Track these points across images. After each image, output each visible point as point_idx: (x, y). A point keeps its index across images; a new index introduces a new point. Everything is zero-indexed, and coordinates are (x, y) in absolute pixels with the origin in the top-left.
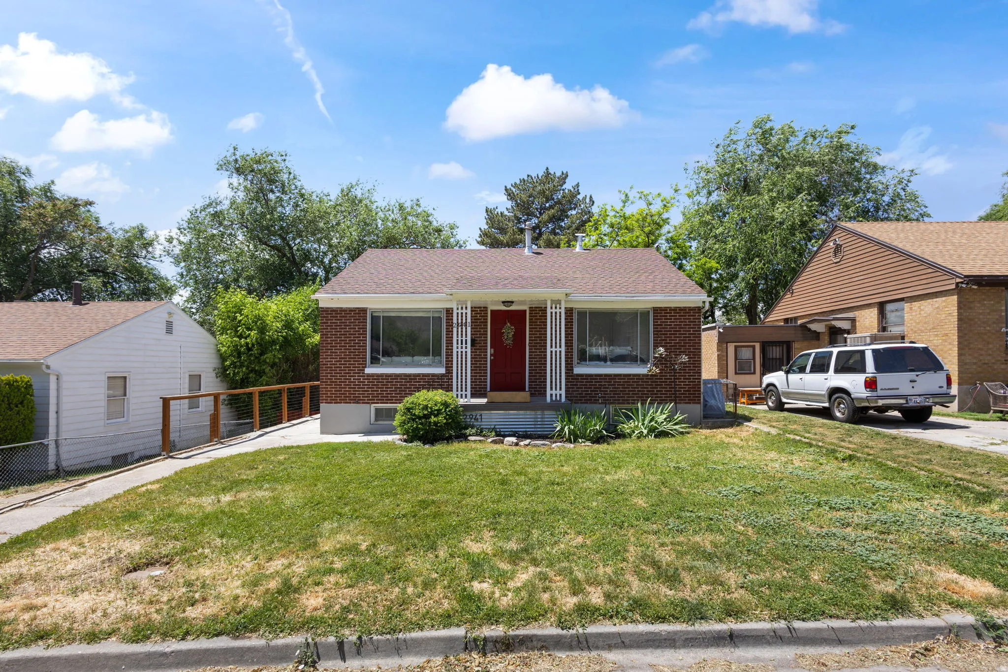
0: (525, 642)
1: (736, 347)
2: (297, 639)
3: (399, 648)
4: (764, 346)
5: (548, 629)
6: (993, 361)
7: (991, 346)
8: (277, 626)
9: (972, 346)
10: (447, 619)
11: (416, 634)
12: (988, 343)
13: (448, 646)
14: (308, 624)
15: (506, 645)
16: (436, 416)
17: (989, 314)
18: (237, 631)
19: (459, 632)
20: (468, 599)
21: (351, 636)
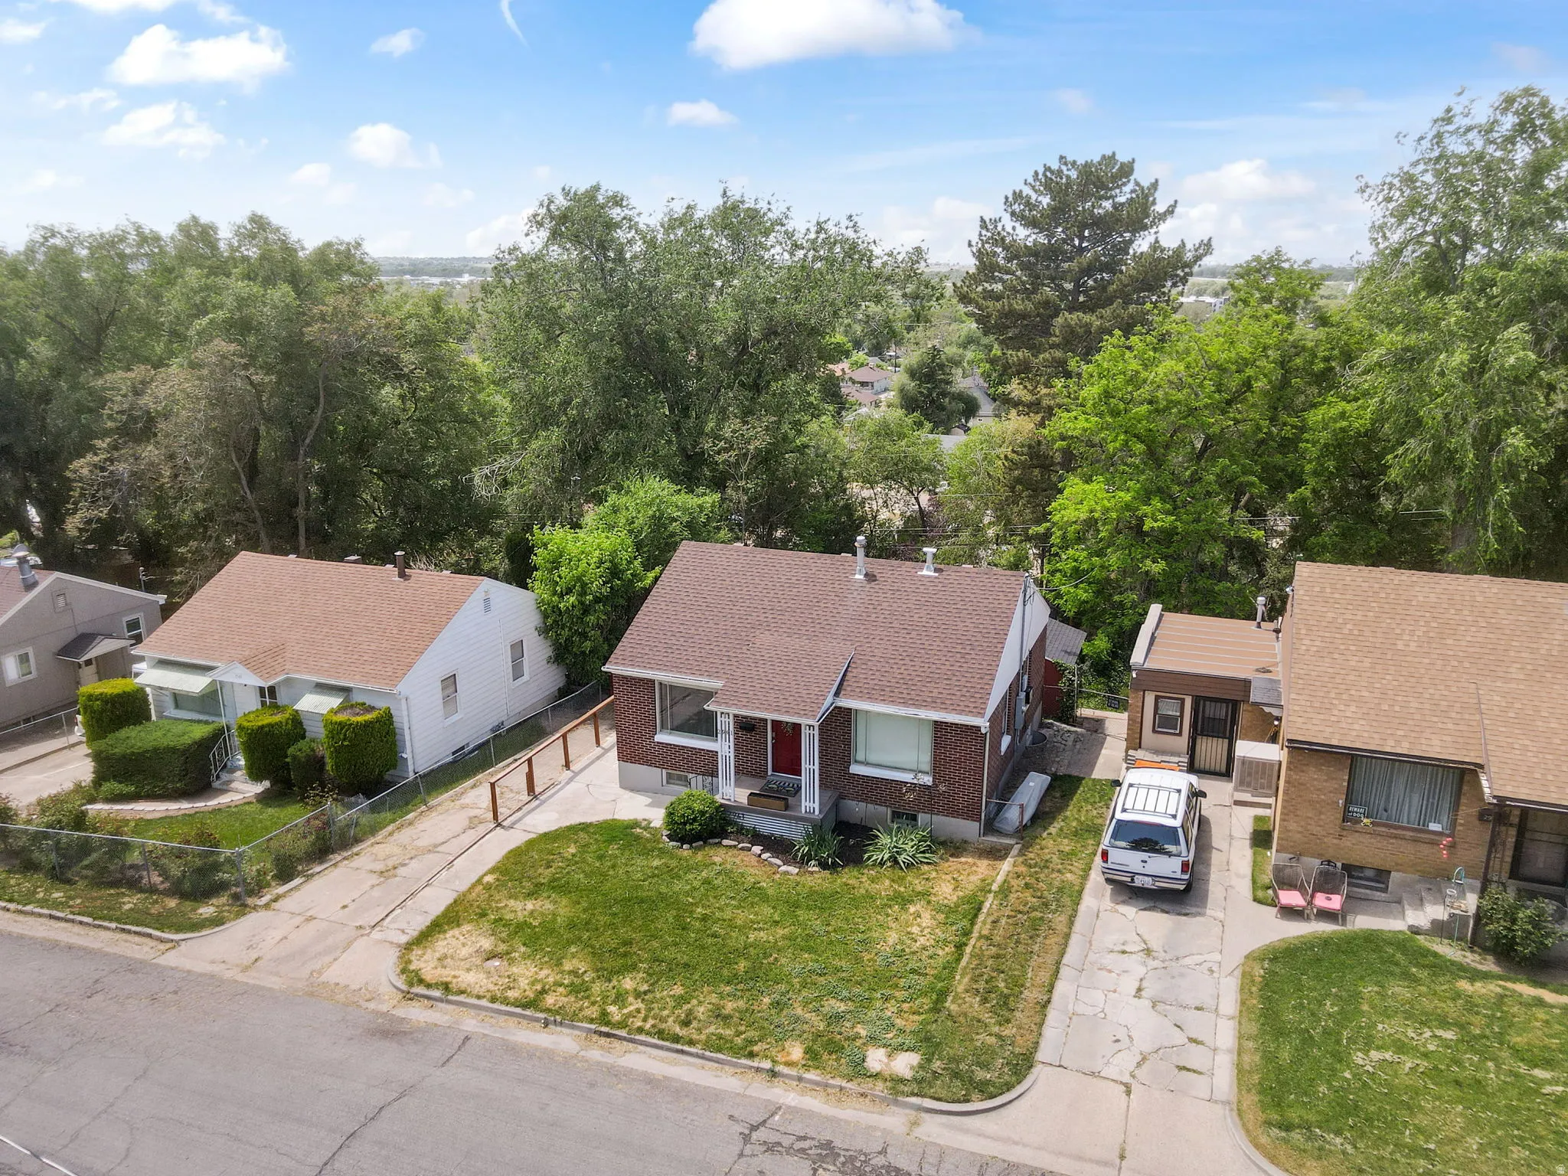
0: (614, 1036)
1: (1157, 698)
2: (542, 1015)
3: (573, 1027)
4: (1197, 701)
5: (623, 1033)
6: (1324, 833)
7: (1323, 817)
8: (537, 1008)
9: (1298, 813)
10: (592, 1021)
11: (580, 1024)
12: (1321, 813)
13: (589, 1030)
14: (548, 1010)
15: (608, 1035)
16: (691, 824)
17: (1326, 781)
18: (525, 1006)
19: (593, 1026)
20: (604, 1014)
21: (559, 1018)
